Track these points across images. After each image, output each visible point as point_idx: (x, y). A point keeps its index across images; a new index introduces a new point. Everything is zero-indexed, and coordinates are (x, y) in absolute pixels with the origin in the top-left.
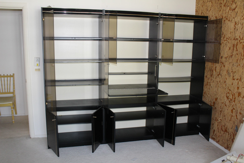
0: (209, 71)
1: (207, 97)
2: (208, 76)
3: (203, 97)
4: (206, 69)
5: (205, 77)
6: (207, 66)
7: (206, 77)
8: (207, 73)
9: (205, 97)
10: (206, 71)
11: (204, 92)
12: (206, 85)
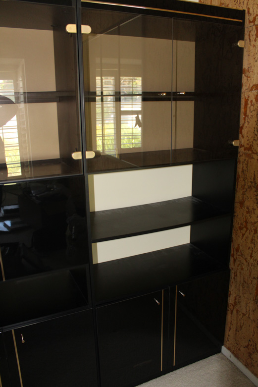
0: (250, 187)
1: (245, 263)
2: (247, 203)
3: (232, 259)
4: (241, 179)
5: (237, 205)
6: (243, 171)
7: (242, 204)
8: (244, 194)
9: (237, 263)
10: (239, 186)
11: (234, 245)
12: (241, 228)
